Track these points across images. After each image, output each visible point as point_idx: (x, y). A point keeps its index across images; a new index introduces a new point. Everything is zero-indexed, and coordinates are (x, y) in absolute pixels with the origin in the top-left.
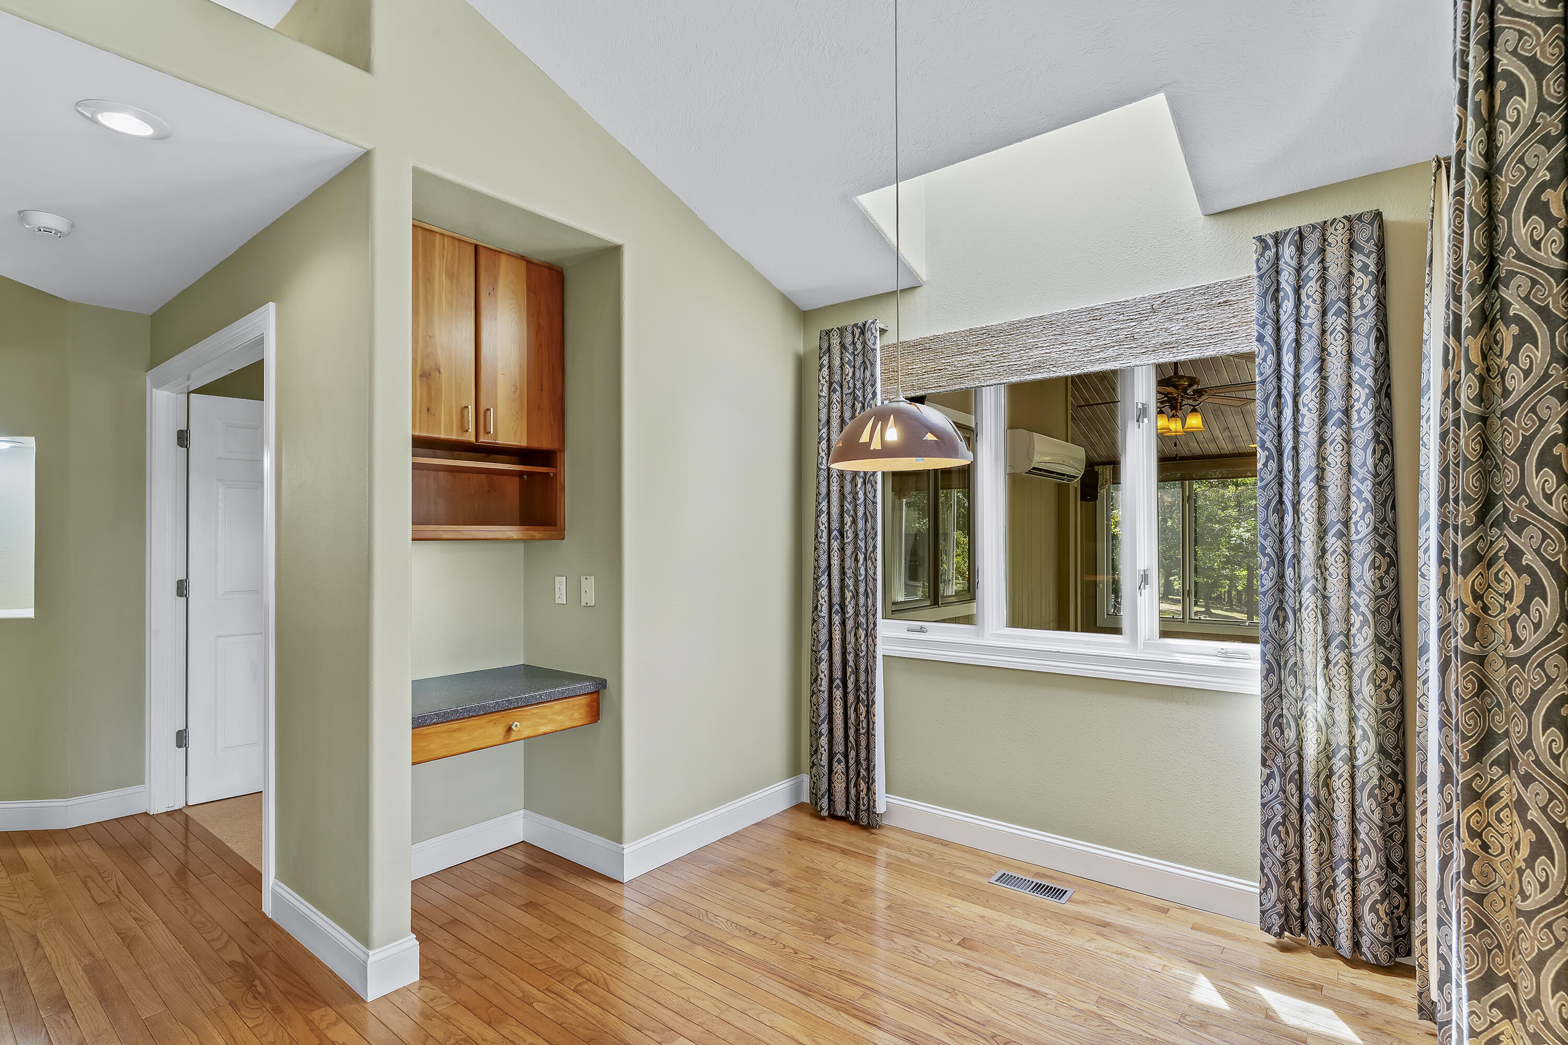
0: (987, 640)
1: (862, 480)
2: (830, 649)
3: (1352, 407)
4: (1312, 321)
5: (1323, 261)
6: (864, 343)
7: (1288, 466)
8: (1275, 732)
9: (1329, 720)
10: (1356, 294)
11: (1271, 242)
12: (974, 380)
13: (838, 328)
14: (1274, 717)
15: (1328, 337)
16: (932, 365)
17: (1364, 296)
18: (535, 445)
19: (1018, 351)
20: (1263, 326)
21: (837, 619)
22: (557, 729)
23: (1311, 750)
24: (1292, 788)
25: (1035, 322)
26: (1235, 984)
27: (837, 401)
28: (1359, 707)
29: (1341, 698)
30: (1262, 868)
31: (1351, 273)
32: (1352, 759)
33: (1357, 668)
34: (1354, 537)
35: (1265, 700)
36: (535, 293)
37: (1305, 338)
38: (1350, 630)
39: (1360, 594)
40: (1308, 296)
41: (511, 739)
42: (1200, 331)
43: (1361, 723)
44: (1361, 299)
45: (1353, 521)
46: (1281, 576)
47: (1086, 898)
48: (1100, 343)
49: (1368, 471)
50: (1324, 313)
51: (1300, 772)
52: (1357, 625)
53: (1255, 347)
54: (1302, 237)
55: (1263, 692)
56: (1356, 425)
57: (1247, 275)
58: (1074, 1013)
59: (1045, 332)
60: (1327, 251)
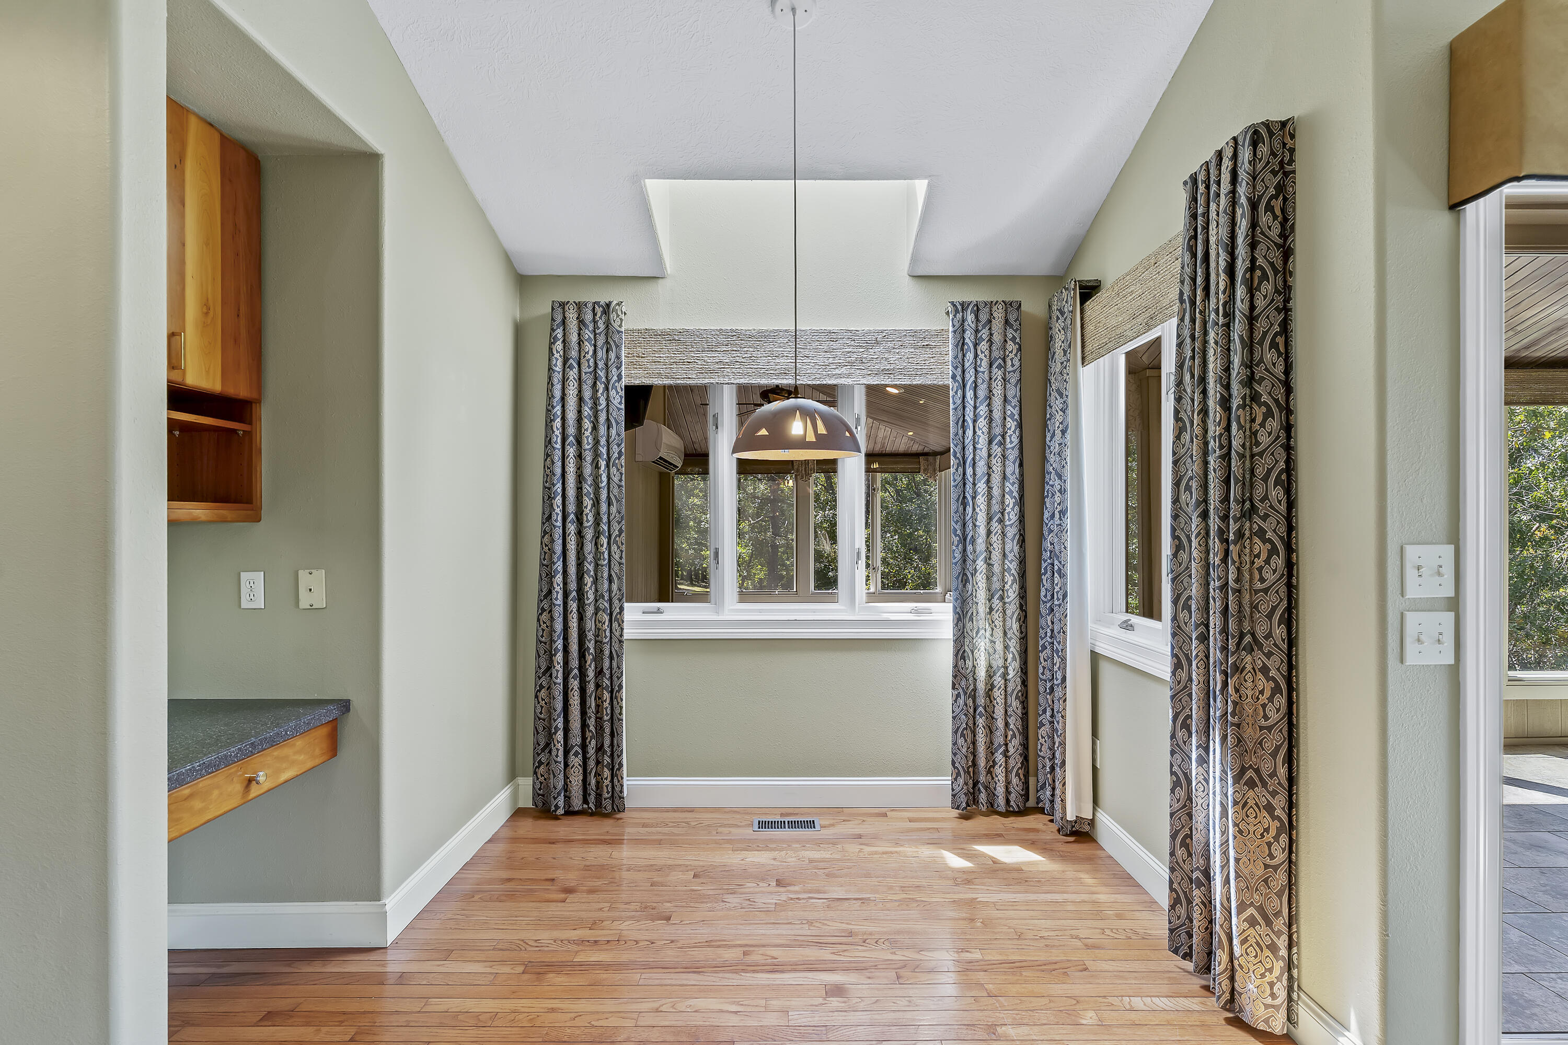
0: (726, 616)
1: (605, 462)
2: (566, 639)
3: (1006, 433)
4: (985, 370)
5: (990, 329)
6: (608, 325)
7: (969, 471)
8: (961, 663)
9: (991, 651)
10: (1008, 356)
11: (959, 307)
12: (724, 376)
13: (574, 302)
14: (961, 652)
15: (993, 383)
16: (679, 357)
17: (1013, 358)
18: (231, 391)
19: (766, 357)
20: (956, 368)
21: (573, 606)
22: (298, 773)
23: (982, 673)
24: (970, 702)
25: (781, 334)
26: (962, 849)
27: (574, 378)
28: (1010, 639)
29: (999, 633)
30: (953, 763)
31: (1005, 341)
32: (1005, 675)
33: (1009, 613)
34: (1007, 523)
35: (955, 641)
36: (230, 181)
37: (980, 381)
38: (1004, 587)
39: (1011, 562)
40: (982, 352)
41: (250, 797)
42: (909, 364)
43: (1012, 649)
44: (1012, 360)
45: (1006, 511)
46: (965, 550)
47: (832, 822)
48: (836, 361)
49: (1016, 478)
50: (991, 366)
51: (975, 690)
52: (1009, 583)
53: (950, 382)
54: (978, 309)
55: (954, 635)
56: (1009, 446)
57: (941, 328)
58: (897, 904)
59: (789, 344)
60: (993, 323)
